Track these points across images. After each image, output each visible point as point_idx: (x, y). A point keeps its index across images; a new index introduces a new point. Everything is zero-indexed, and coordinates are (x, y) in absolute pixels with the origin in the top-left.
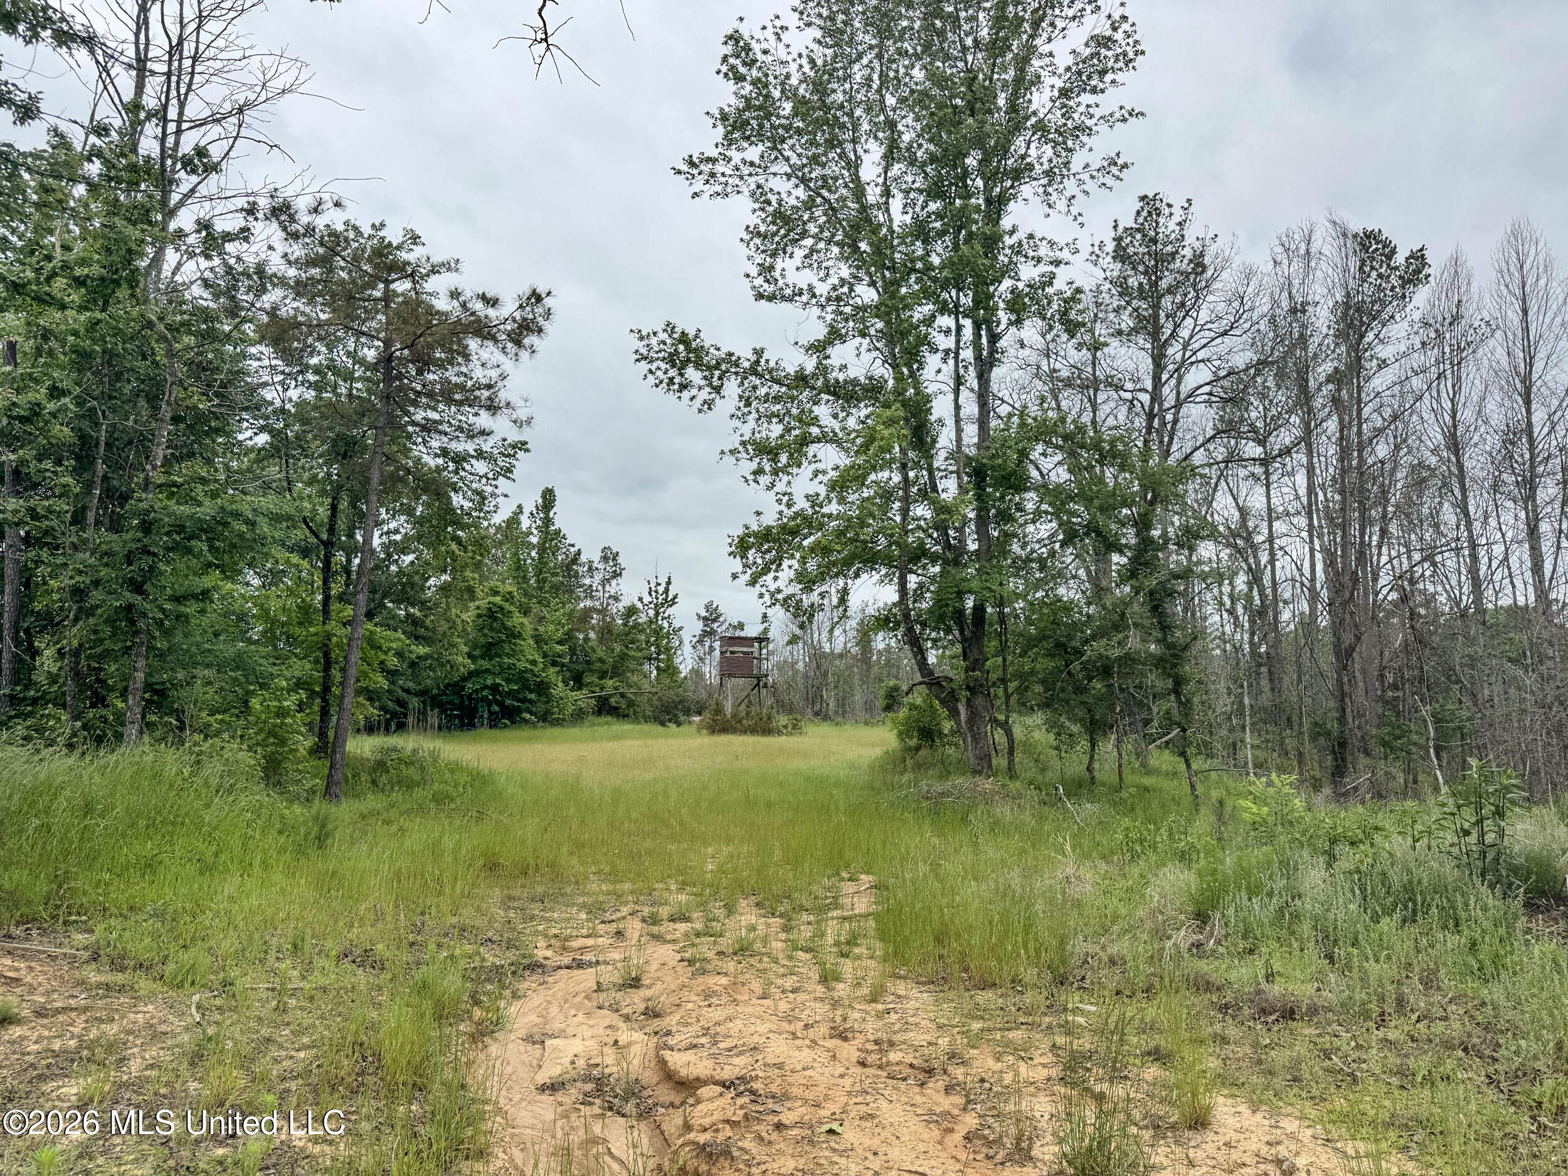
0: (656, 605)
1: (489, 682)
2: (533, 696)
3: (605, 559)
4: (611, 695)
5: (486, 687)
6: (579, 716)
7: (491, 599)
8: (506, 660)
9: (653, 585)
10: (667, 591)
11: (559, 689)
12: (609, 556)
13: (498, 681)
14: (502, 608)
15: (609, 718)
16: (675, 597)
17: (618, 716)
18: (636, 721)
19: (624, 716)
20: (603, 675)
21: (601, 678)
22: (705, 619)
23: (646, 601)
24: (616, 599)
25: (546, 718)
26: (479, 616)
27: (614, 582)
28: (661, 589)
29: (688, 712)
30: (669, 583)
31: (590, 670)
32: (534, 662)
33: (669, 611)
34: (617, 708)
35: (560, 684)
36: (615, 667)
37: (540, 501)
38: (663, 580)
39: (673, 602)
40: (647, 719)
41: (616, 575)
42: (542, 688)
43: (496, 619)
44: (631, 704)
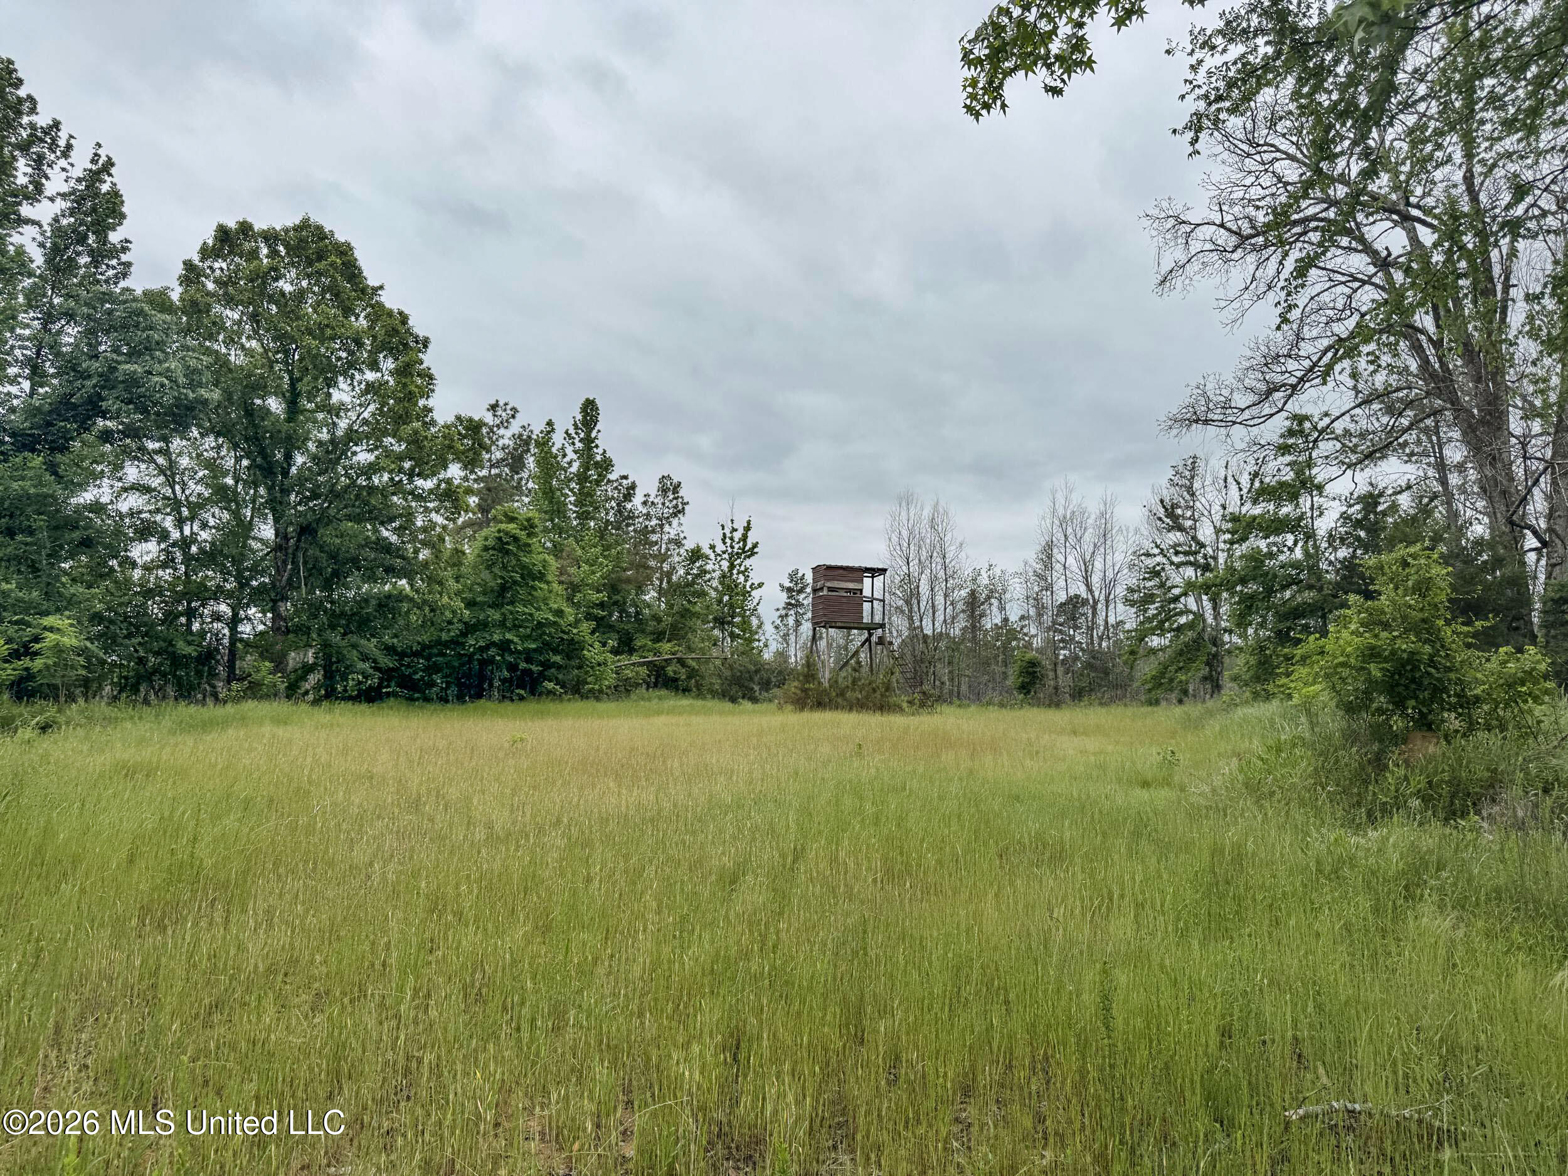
0: (731, 555)
1: (496, 638)
2: (557, 659)
3: (664, 491)
4: (668, 661)
5: (493, 644)
6: (624, 689)
7: (503, 526)
8: (520, 608)
9: (727, 531)
10: (744, 538)
11: (594, 652)
12: (669, 488)
13: (508, 636)
14: (516, 539)
15: (663, 692)
16: (755, 545)
17: (677, 689)
18: (700, 695)
19: (684, 690)
20: (658, 637)
21: (657, 640)
22: (789, 590)
23: (718, 550)
24: (678, 543)
25: (577, 690)
26: (486, 549)
27: (675, 522)
28: (737, 535)
29: (766, 685)
30: (748, 528)
31: (643, 631)
32: (559, 613)
33: (747, 562)
34: (676, 680)
35: (597, 645)
36: (674, 627)
37: (579, 417)
38: (740, 525)
39: (752, 553)
40: (714, 694)
41: (678, 512)
42: (572, 649)
43: (508, 552)
44: (692, 673)
